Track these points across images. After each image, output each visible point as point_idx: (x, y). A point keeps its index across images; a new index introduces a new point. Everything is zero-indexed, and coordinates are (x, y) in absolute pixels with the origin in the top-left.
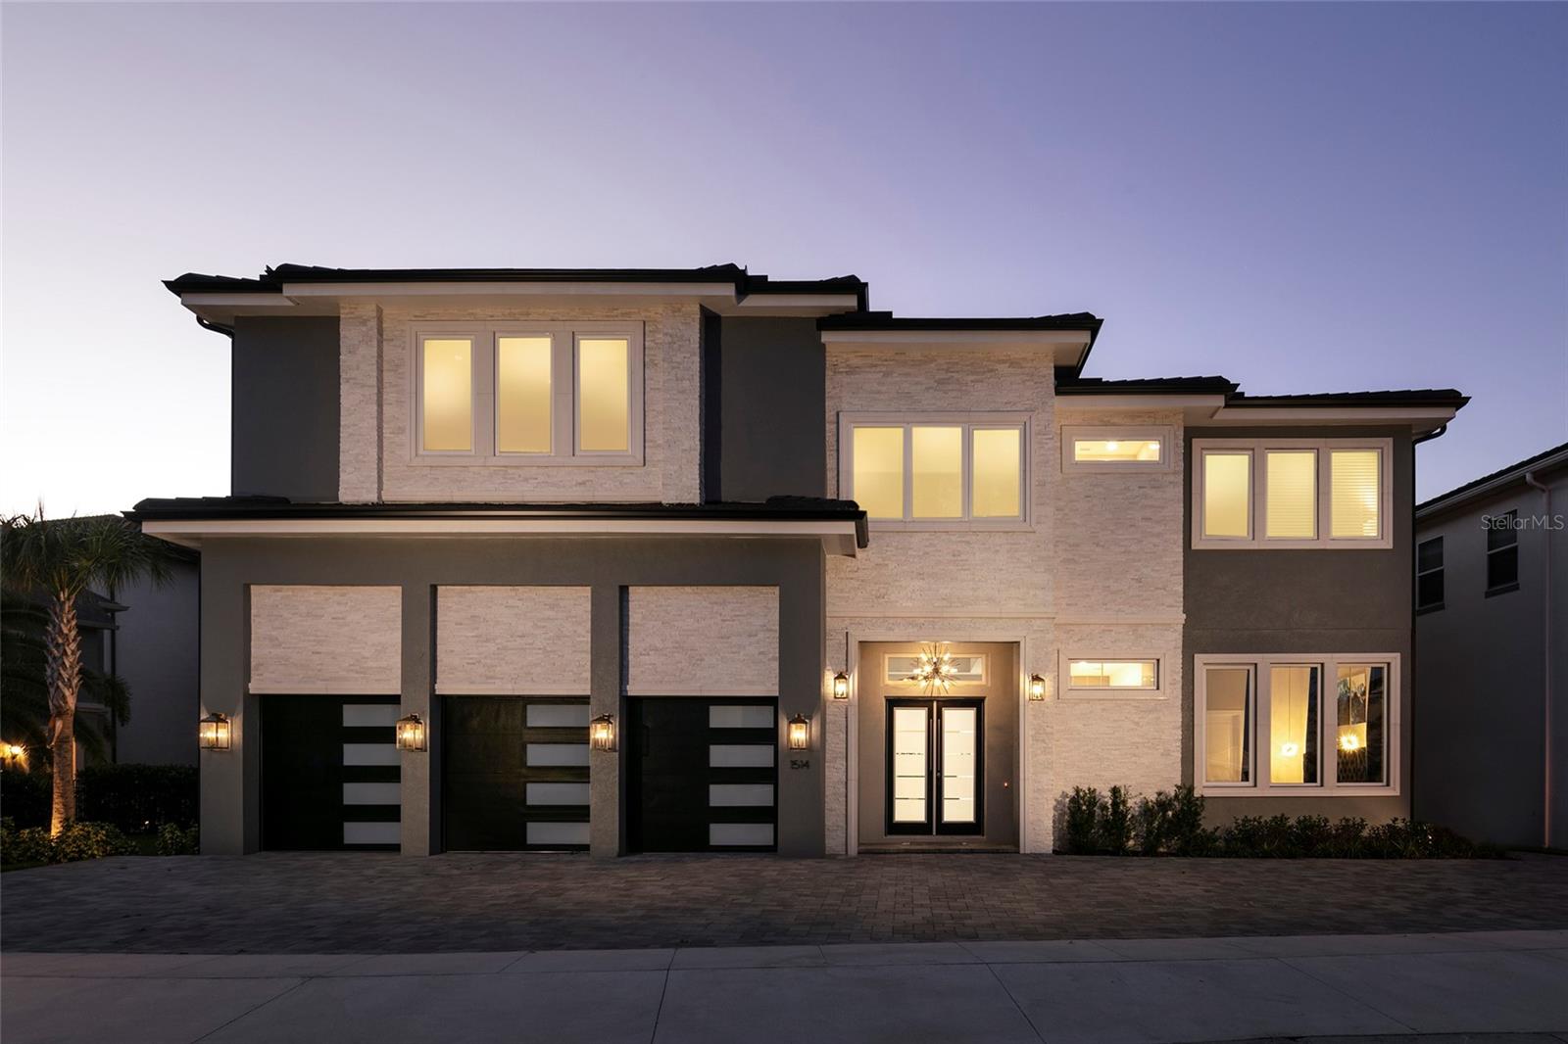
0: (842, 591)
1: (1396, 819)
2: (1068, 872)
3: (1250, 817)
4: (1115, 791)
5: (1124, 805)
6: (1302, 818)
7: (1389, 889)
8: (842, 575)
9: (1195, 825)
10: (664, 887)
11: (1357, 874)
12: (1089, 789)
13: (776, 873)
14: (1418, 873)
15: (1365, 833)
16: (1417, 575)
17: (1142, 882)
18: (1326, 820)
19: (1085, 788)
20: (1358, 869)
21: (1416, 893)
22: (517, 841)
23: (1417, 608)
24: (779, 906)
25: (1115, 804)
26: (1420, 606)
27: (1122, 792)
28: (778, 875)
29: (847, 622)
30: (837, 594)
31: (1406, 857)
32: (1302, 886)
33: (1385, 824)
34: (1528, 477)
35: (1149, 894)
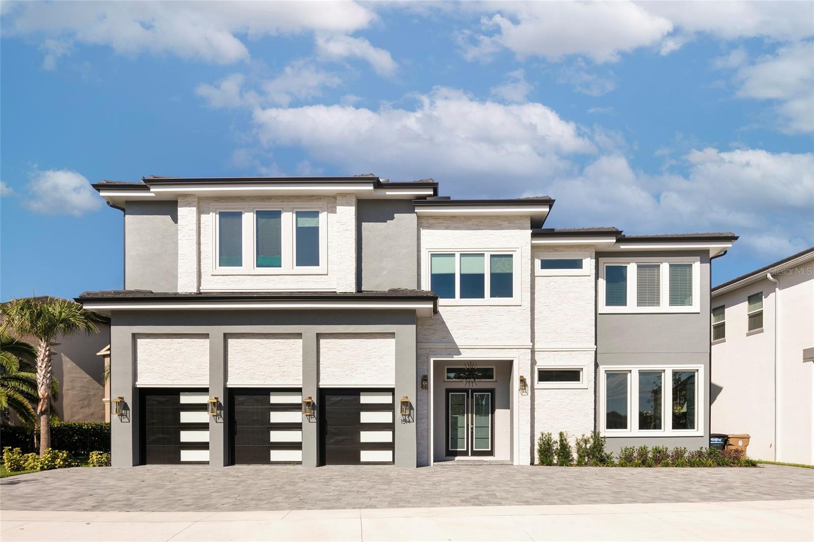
0: (425, 335)
1: (702, 448)
2: (539, 474)
3: (629, 447)
4: (561, 434)
5: (566, 441)
6: (654, 447)
7: (699, 481)
8: (425, 327)
9: (601, 451)
10: (344, 481)
11: (683, 474)
12: (548, 433)
13: (396, 475)
14: (713, 474)
15: (686, 455)
16: (712, 324)
17: (577, 478)
18: (667, 449)
19: (546, 433)
20: (683, 472)
21: (713, 484)
22: (266, 460)
23: (712, 341)
24: (402, 490)
25: (561, 441)
26: (714, 340)
27: (565, 434)
28: (397, 475)
29: (428, 351)
30: (422, 337)
31: (706, 466)
32: (656, 480)
33: (696, 450)
34: (769, 276)
35: (581, 485)
